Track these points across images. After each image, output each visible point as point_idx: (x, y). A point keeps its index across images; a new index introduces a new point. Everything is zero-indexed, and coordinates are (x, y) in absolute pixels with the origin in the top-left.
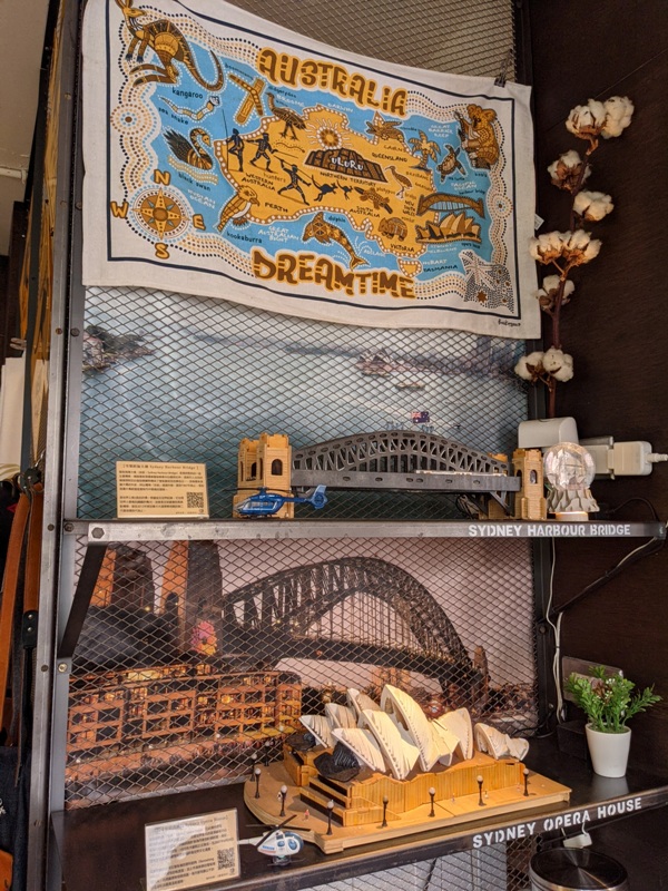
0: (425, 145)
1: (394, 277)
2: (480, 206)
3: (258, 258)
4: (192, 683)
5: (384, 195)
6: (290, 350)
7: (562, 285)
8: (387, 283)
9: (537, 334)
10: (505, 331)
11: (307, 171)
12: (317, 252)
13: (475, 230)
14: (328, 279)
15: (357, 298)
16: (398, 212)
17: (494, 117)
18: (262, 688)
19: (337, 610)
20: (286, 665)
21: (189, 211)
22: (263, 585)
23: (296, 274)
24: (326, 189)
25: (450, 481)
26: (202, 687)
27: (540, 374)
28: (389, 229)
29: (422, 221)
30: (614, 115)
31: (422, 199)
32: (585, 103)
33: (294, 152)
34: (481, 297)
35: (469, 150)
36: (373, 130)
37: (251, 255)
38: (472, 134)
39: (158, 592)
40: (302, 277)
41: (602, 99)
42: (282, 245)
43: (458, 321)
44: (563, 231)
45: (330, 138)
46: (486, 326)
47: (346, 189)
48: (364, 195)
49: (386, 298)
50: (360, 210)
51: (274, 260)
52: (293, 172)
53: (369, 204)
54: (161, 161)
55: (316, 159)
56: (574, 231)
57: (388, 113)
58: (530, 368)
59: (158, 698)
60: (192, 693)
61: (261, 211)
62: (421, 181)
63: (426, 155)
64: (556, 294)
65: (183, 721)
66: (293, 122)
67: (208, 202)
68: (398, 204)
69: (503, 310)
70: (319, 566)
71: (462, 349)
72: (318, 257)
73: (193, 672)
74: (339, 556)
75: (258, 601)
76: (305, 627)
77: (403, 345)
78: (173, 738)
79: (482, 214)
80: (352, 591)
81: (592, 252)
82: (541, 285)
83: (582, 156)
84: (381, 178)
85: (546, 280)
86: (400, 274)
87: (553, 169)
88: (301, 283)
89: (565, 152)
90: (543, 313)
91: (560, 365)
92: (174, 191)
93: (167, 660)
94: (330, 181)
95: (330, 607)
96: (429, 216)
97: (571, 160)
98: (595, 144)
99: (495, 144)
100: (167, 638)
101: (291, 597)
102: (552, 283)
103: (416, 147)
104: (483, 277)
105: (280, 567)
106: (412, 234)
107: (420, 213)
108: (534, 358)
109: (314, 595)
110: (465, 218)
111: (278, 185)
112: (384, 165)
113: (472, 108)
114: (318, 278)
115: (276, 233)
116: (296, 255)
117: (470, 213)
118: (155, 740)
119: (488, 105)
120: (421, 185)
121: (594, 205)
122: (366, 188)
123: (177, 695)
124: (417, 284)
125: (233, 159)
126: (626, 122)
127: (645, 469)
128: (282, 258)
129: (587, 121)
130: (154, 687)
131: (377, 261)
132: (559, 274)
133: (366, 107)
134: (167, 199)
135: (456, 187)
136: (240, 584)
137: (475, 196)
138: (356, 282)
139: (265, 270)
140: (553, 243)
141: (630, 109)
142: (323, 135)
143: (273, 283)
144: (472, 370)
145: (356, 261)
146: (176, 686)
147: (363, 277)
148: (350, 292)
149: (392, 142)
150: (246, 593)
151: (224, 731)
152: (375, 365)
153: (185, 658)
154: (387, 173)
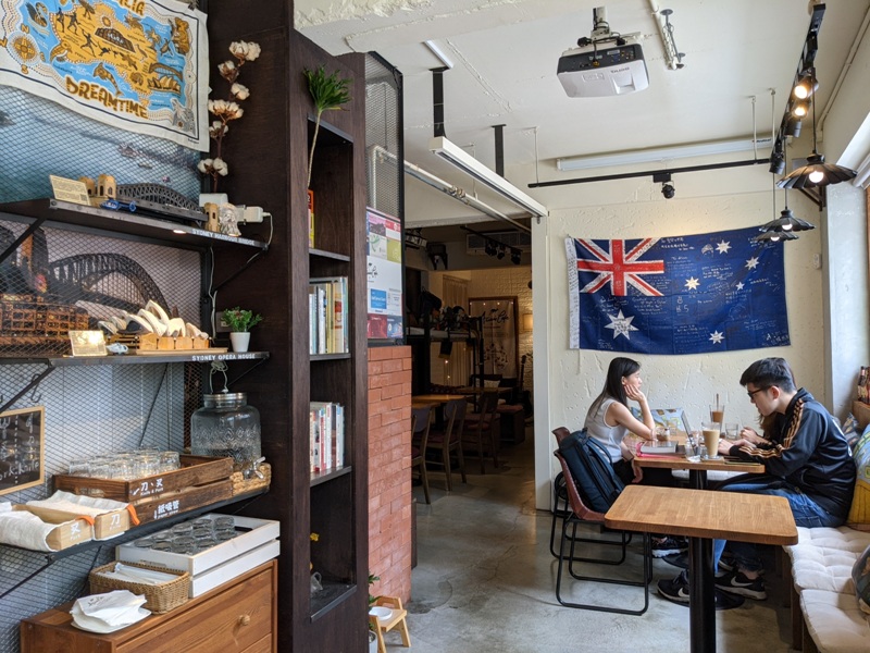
0: (154, 36)
1: (137, 105)
2: (180, 75)
3: (69, 81)
4: (35, 306)
5: (134, 59)
6: (84, 134)
7: (223, 127)
8: (134, 108)
9: (207, 150)
10: (191, 145)
11: (96, 39)
12: (101, 85)
13: (178, 87)
14: (105, 100)
15: (118, 113)
16: (140, 71)
17: (187, 27)
18: (68, 314)
19: (105, 280)
20: (80, 304)
21: (38, 50)
22: (68, 261)
23: (89, 94)
24: (105, 50)
25: (180, 211)
26: (39, 309)
27: (212, 170)
28: (136, 78)
29: (150, 76)
30: (252, 51)
31: (152, 65)
32: (239, 42)
33: (89, 26)
34: (180, 125)
35: (175, 42)
36: (127, 21)
37: (65, 79)
38: (176, 33)
39: (19, 255)
40: (92, 96)
41: (247, 41)
42: (83, 77)
43: (170, 136)
44: (226, 100)
45: (107, 22)
46: (182, 140)
47: (115, 53)
48: (124, 58)
49: (132, 116)
50: (122, 66)
51: (78, 84)
52: (88, 37)
53: (126, 63)
54: (25, 20)
55: (100, 32)
56: (231, 102)
57: (134, 13)
58: (206, 166)
59: (18, 311)
60: (34, 311)
61: (73, 56)
62: (152, 56)
63: (154, 41)
64: (219, 131)
65: (31, 324)
66: (89, 9)
67: (45, 46)
68: (140, 65)
69: (190, 134)
70: (96, 256)
71: (171, 151)
72: (101, 87)
73: (35, 300)
74: (107, 251)
75: (66, 268)
76: (91, 286)
77: (141, 143)
78: (26, 332)
79: (182, 80)
80: (113, 271)
81: (239, 114)
82: (211, 125)
83: (236, 66)
84: (132, 50)
85: (214, 123)
86: (140, 104)
87: (221, 67)
88: (92, 100)
89: (228, 60)
90: (211, 139)
91: (221, 167)
92: (30, 37)
93: (23, 292)
94: (107, 47)
95: (102, 278)
96: (154, 75)
97: (230, 66)
98: (243, 63)
99: (188, 42)
100: (23, 281)
101: (82, 270)
102: (217, 125)
103: (150, 37)
104: (181, 115)
105: (78, 253)
106: (145, 83)
107: (150, 72)
108: (208, 162)
109: (94, 270)
110: (172, 80)
111: (81, 43)
112: (134, 43)
113: (177, 19)
114: (100, 99)
115: (80, 70)
116: (90, 83)
117: (176, 78)
118: (18, 332)
119: (185, 19)
120: (152, 58)
121: (241, 91)
122: (125, 54)
123: (27, 311)
124: (148, 111)
125: (59, 24)
126: (257, 55)
127: (260, 220)
128: (82, 84)
129: (239, 51)
130: (16, 305)
131: (129, 95)
132: (222, 122)
133: (123, 7)
134: (27, 41)
135: (168, 62)
136: (58, 258)
137: (178, 69)
138: (119, 104)
139: (72, 89)
140: (220, 105)
141: (259, 50)
142: (104, 19)
143: (76, 96)
144: (175, 163)
145: (119, 93)
146: (26, 306)
147: (122, 102)
148: (115, 109)
149: (137, 30)
150: (60, 263)
151: (50, 333)
152: (128, 151)
153: (32, 292)
154: (135, 48)
